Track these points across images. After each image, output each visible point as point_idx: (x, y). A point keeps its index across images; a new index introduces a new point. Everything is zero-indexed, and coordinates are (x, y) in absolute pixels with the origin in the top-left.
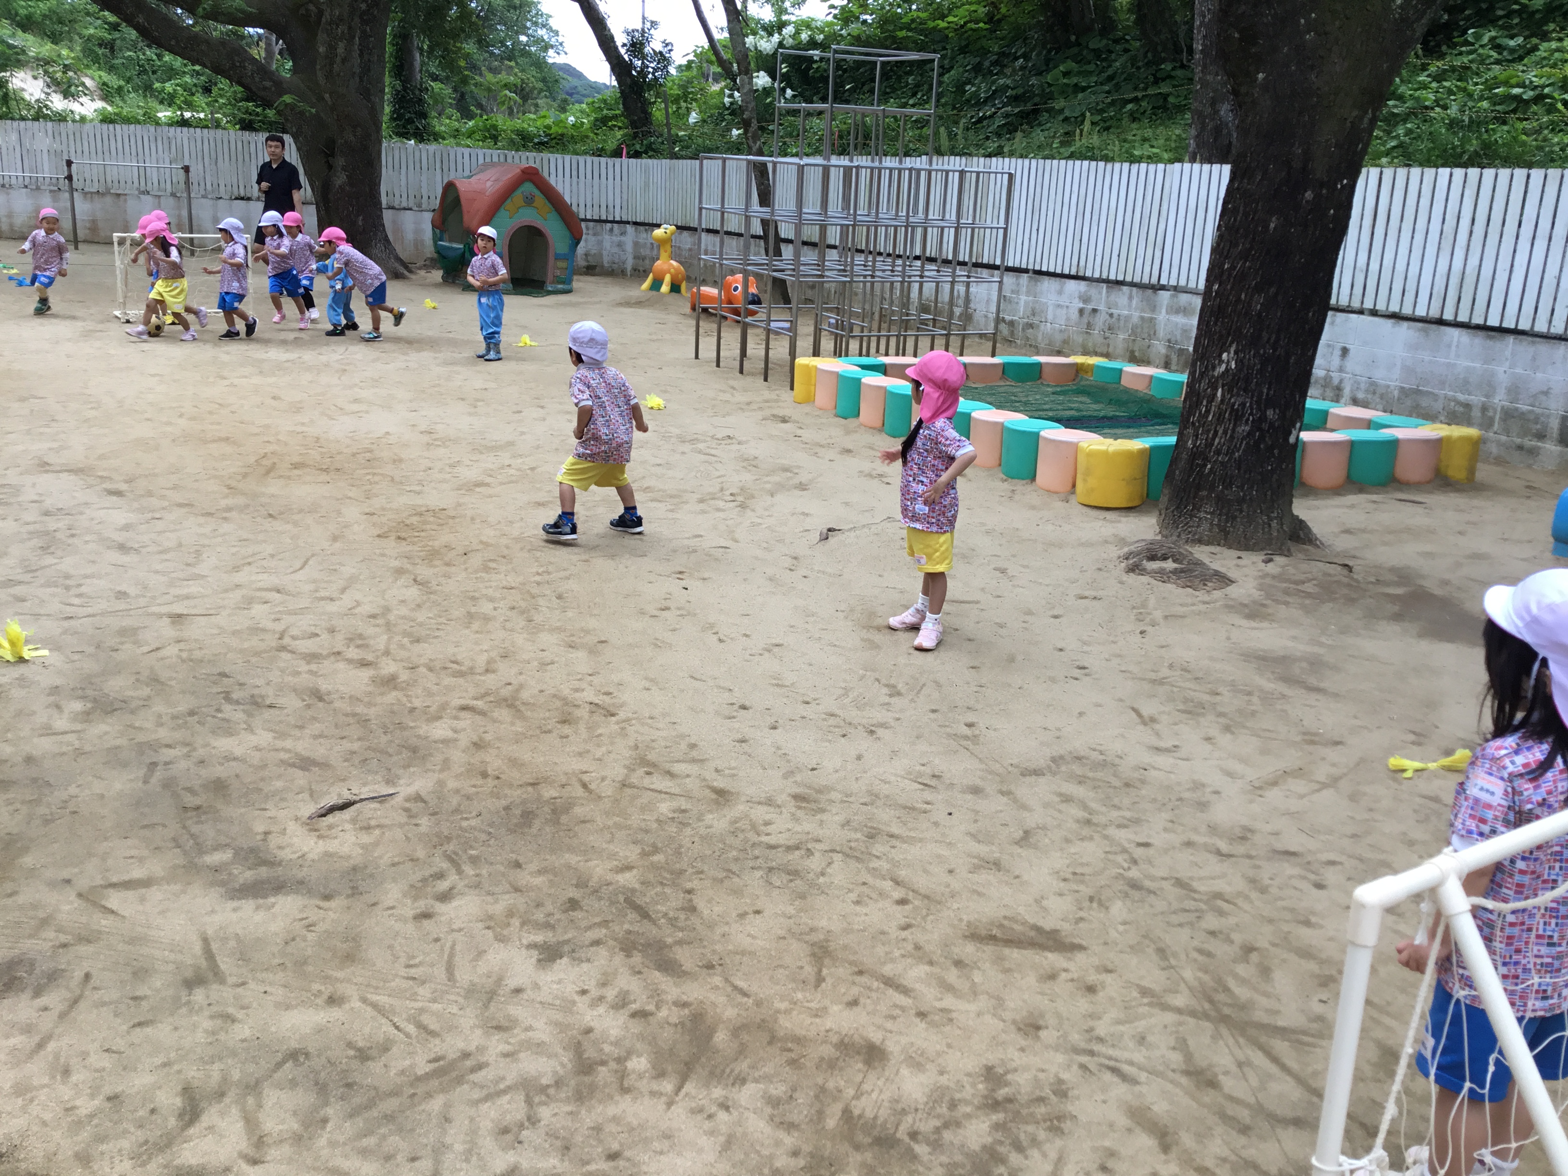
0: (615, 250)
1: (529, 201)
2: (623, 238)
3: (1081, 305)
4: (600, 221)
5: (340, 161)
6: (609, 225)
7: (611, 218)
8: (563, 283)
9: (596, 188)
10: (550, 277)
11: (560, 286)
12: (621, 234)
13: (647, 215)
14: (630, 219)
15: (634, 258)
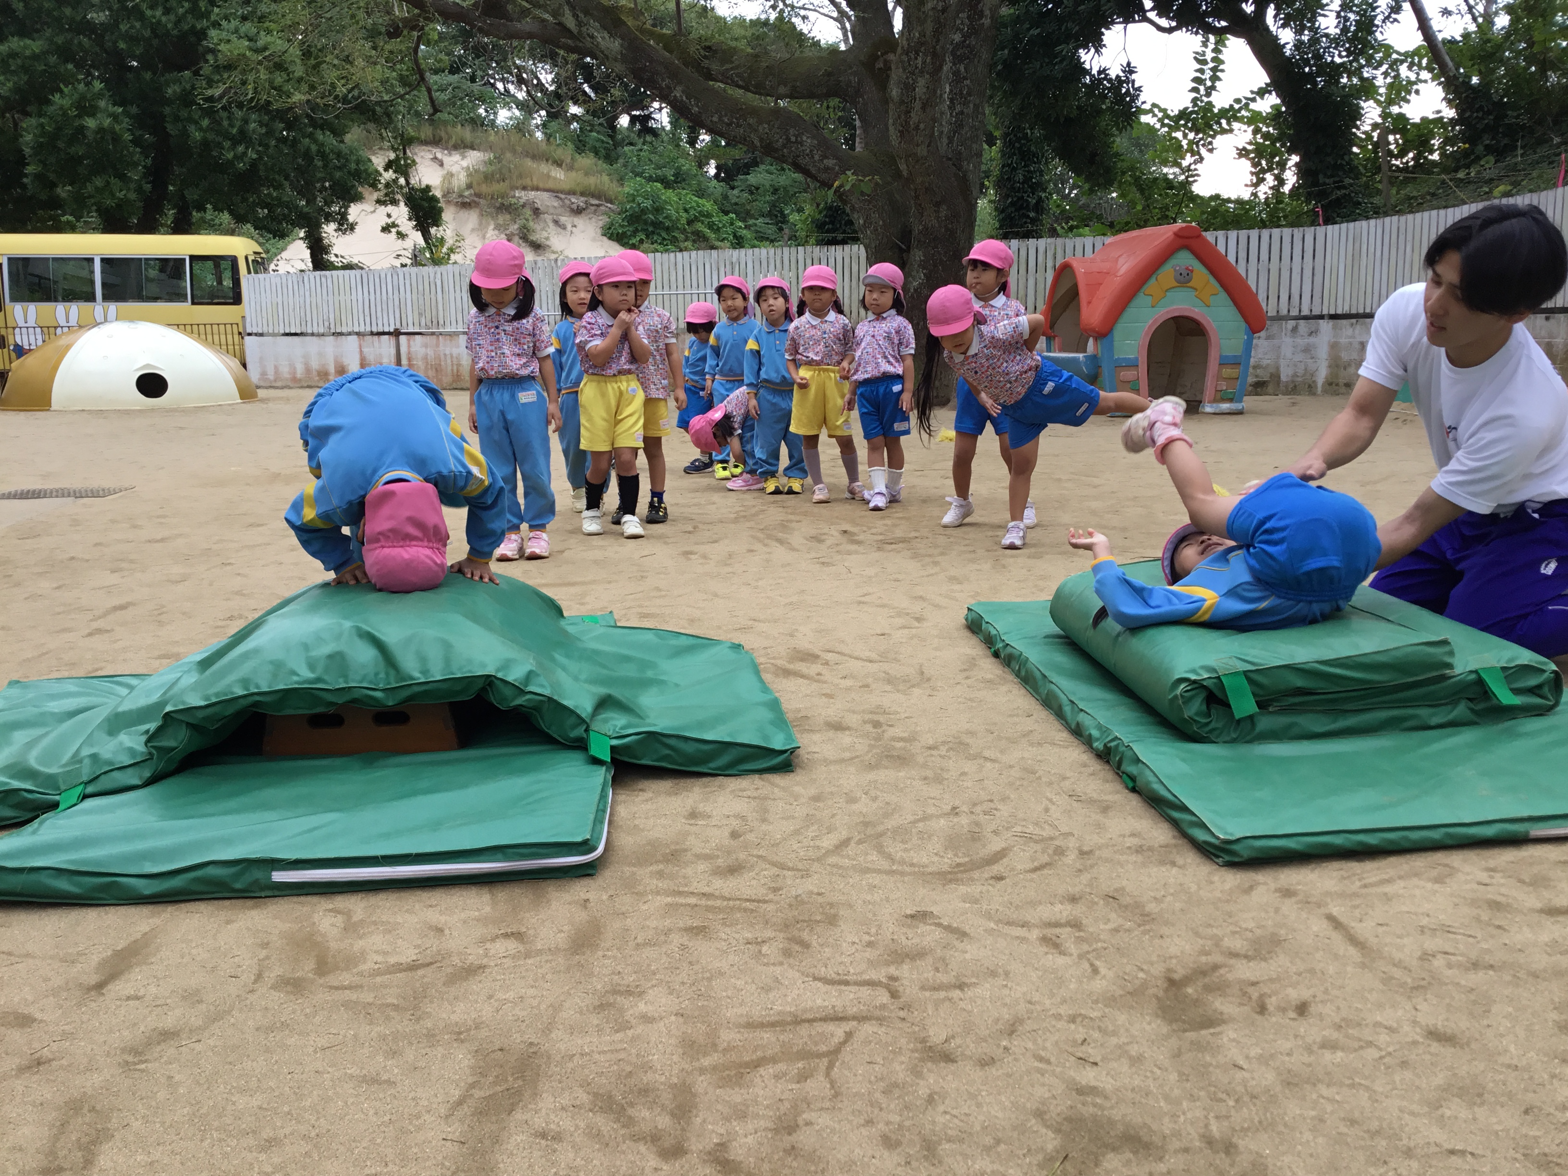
1: (1184, 279)
4: (1278, 318)
5: (917, 255)
6: (1291, 324)
8: (1233, 402)
9: (1274, 273)
10: (1209, 389)
11: (1225, 405)
12: (1311, 334)
13: (1354, 303)
14: (1325, 312)
15: (1330, 367)
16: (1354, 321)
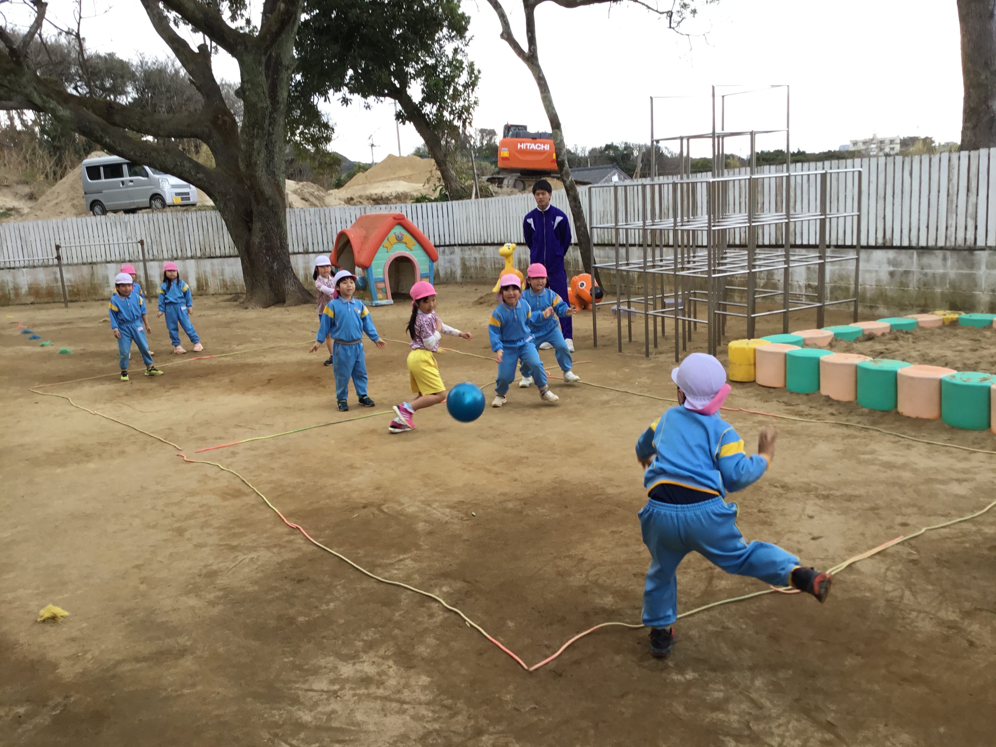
3: (891, 269)
5: (257, 226)
6: (442, 249)
7: (442, 244)
9: (431, 224)
12: (451, 254)
13: (469, 238)
14: (456, 243)
15: (462, 269)
16: (470, 247)
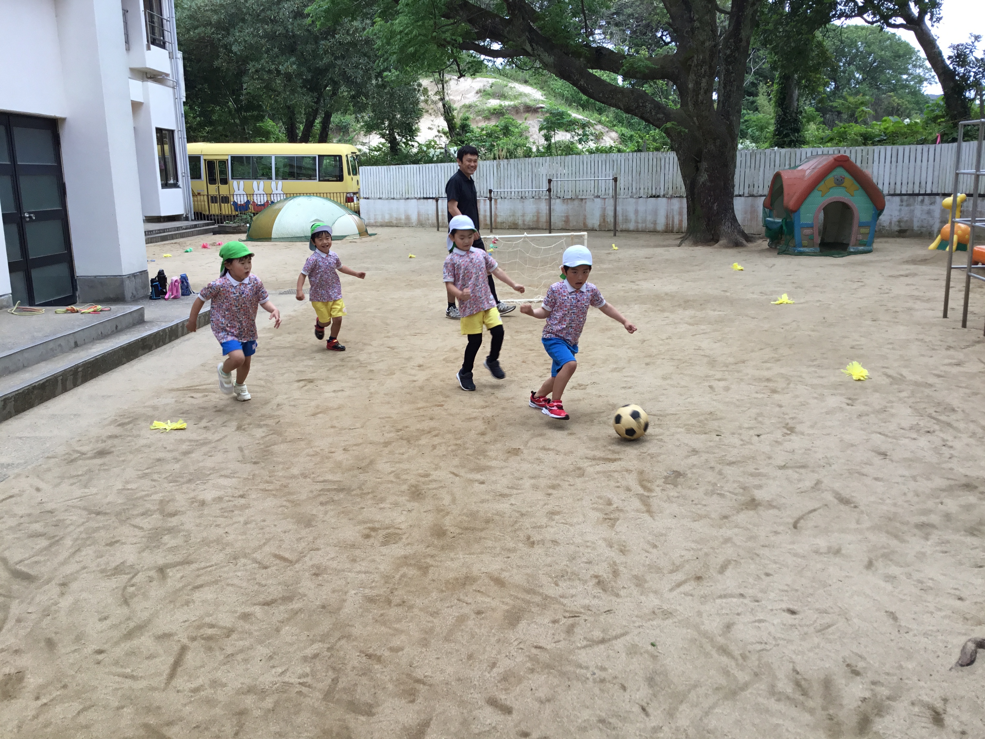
0: (925, 216)
1: (839, 182)
2: (932, 207)
4: (913, 195)
5: (704, 165)
6: (920, 198)
7: (922, 192)
8: (865, 245)
9: (912, 170)
10: (853, 239)
11: (861, 248)
12: (931, 204)
